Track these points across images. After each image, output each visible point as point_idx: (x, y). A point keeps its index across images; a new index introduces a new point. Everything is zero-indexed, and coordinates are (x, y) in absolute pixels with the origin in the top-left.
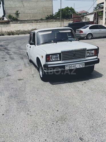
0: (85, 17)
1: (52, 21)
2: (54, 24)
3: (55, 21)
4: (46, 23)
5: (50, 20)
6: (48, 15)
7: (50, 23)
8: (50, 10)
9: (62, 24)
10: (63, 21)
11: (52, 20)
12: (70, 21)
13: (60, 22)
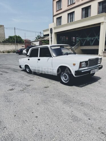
0: (32, 43)
1: (9, 45)
2: (10, 47)
3: (11, 45)
4: (3, 45)
5: (7, 44)
6: (4, 40)
7: (6, 46)
8: (3, 36)
9: (17, 47)
10: (17, 45)
11: (8, 43)
12: (22, 45)
13: (15, 46)
